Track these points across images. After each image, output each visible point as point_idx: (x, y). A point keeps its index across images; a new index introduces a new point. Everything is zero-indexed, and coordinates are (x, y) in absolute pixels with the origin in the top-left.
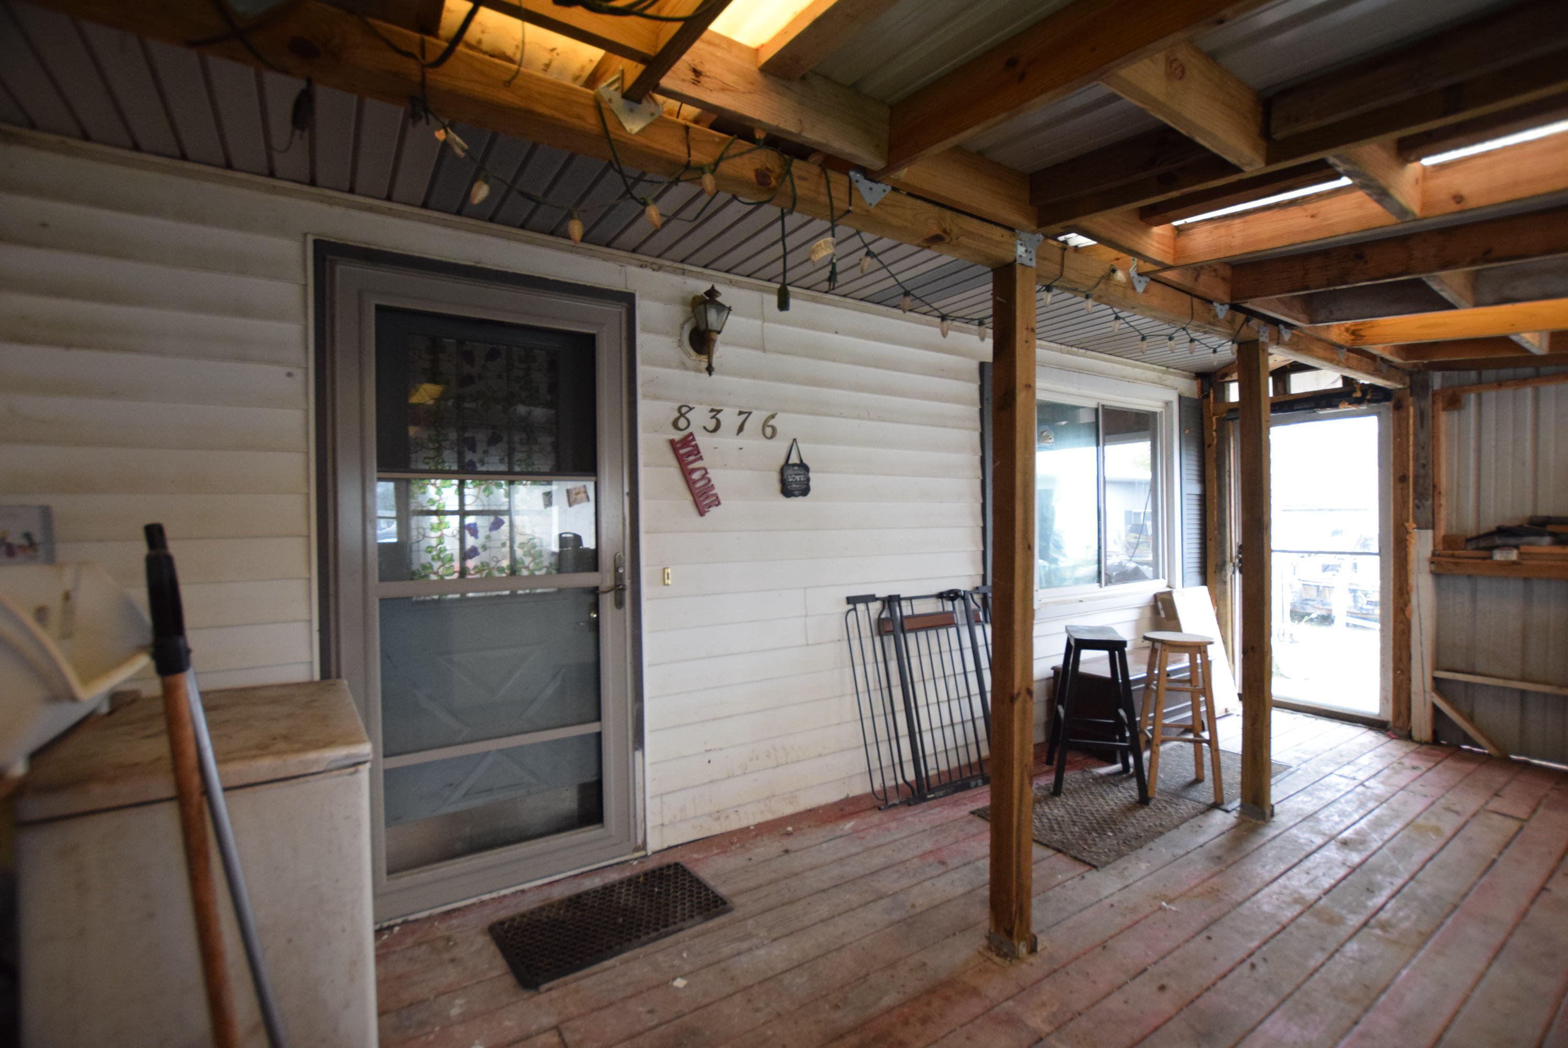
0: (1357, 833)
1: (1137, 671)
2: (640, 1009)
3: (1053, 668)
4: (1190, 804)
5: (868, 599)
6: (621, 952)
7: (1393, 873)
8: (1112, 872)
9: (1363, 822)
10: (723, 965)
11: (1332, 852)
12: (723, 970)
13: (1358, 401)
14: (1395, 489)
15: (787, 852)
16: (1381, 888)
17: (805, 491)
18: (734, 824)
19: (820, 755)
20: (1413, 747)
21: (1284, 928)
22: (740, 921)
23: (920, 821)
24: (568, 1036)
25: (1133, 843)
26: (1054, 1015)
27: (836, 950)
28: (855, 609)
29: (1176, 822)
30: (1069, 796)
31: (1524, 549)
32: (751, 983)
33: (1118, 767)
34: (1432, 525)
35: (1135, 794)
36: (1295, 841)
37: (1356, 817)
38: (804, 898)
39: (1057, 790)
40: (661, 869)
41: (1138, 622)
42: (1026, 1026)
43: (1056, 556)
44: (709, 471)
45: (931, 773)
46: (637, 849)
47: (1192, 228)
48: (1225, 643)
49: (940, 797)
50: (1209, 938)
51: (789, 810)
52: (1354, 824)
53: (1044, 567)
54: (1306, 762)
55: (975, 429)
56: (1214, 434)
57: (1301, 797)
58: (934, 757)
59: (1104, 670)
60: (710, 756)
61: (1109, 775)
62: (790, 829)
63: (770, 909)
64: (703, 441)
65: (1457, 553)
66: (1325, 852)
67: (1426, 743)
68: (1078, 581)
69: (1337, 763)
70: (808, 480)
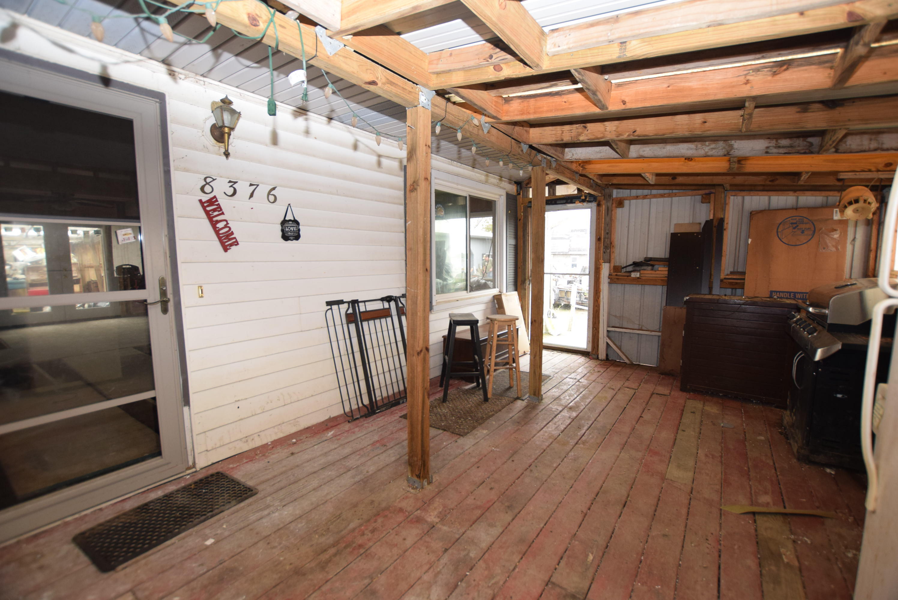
0: (575, 403)
1: (483, 336)
2: (194, 565)
3: (443, 337)
4: (507, 399)
5: (339, 302)
6: (179, 533)
7: (588, 419)
8: (470, 437)
9: (578, 398)
10: (250, 527)
11: (565, 413)
12: (251, 530)
13: (583, 201)
14: (596, 244)
15: (292, 454)
16: (584, 426)
17: (297, 237)
18: (258, 443)
19: (312, 396)
20: (599, 362)
21: (545, 450)
22: (262, 499)
23: (372, 425)
24: (140, 594)
25: (480, 421)
26: (440, 513)
27: (323, 504)
28: (331, 309)
29: (500, 408)
30: (451, 402)
31: (642, 272)
32: (269, 533)
33: (475, 384)
34: (609, 262)
35: (482, 397)
36: (551, 410)
37: (576, 396)
38: (303, 478)
39: (444, 399)
40: (207, 478)
41: (485, 310)
42: (426, 521)
43: (446, 277)
44: (229, 222)
45: (378, 399)
46: (189, 468)
47: (512, 100)
48: (525, 319)
49: (383, 411)
50: (513, 461)
51: (293, 430)
52: (574, 399)
53: (440, 283)
54: (557, 373)
55: (401, 204)
56: (522, 214)
57: (554, 390)
58: (379, 390)
59: (468, 336)
60: (238, 404)
61: (469, 389)
62: (294, 440)
63: (282, 489)
64: (223, 201)
65: (618, 274)
66: (562, 413)
67: (604, 360)
68: (457, 290)
69: (569, 372)
70: (299, 230)
